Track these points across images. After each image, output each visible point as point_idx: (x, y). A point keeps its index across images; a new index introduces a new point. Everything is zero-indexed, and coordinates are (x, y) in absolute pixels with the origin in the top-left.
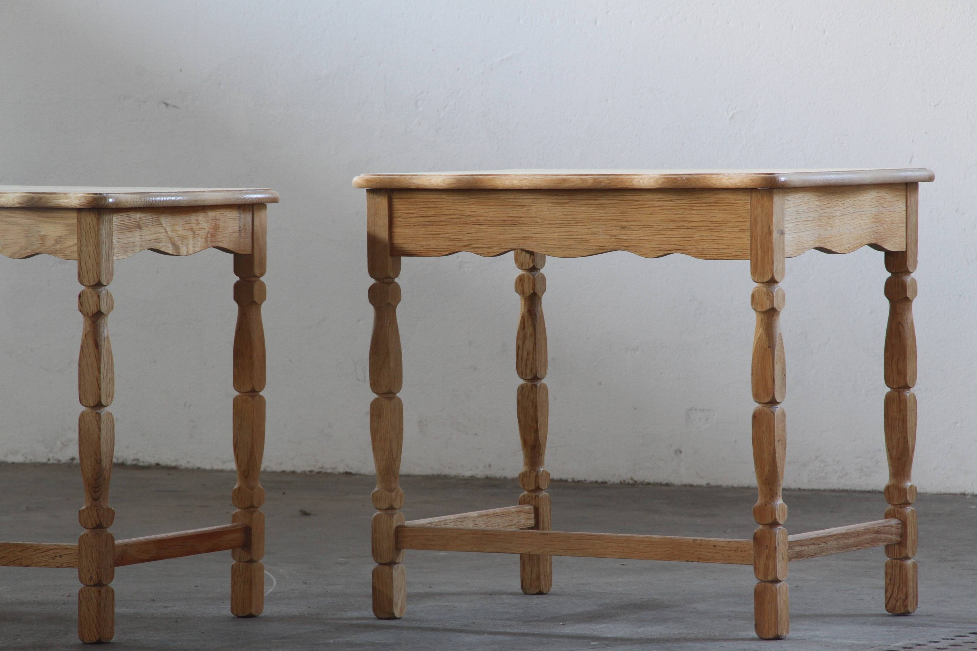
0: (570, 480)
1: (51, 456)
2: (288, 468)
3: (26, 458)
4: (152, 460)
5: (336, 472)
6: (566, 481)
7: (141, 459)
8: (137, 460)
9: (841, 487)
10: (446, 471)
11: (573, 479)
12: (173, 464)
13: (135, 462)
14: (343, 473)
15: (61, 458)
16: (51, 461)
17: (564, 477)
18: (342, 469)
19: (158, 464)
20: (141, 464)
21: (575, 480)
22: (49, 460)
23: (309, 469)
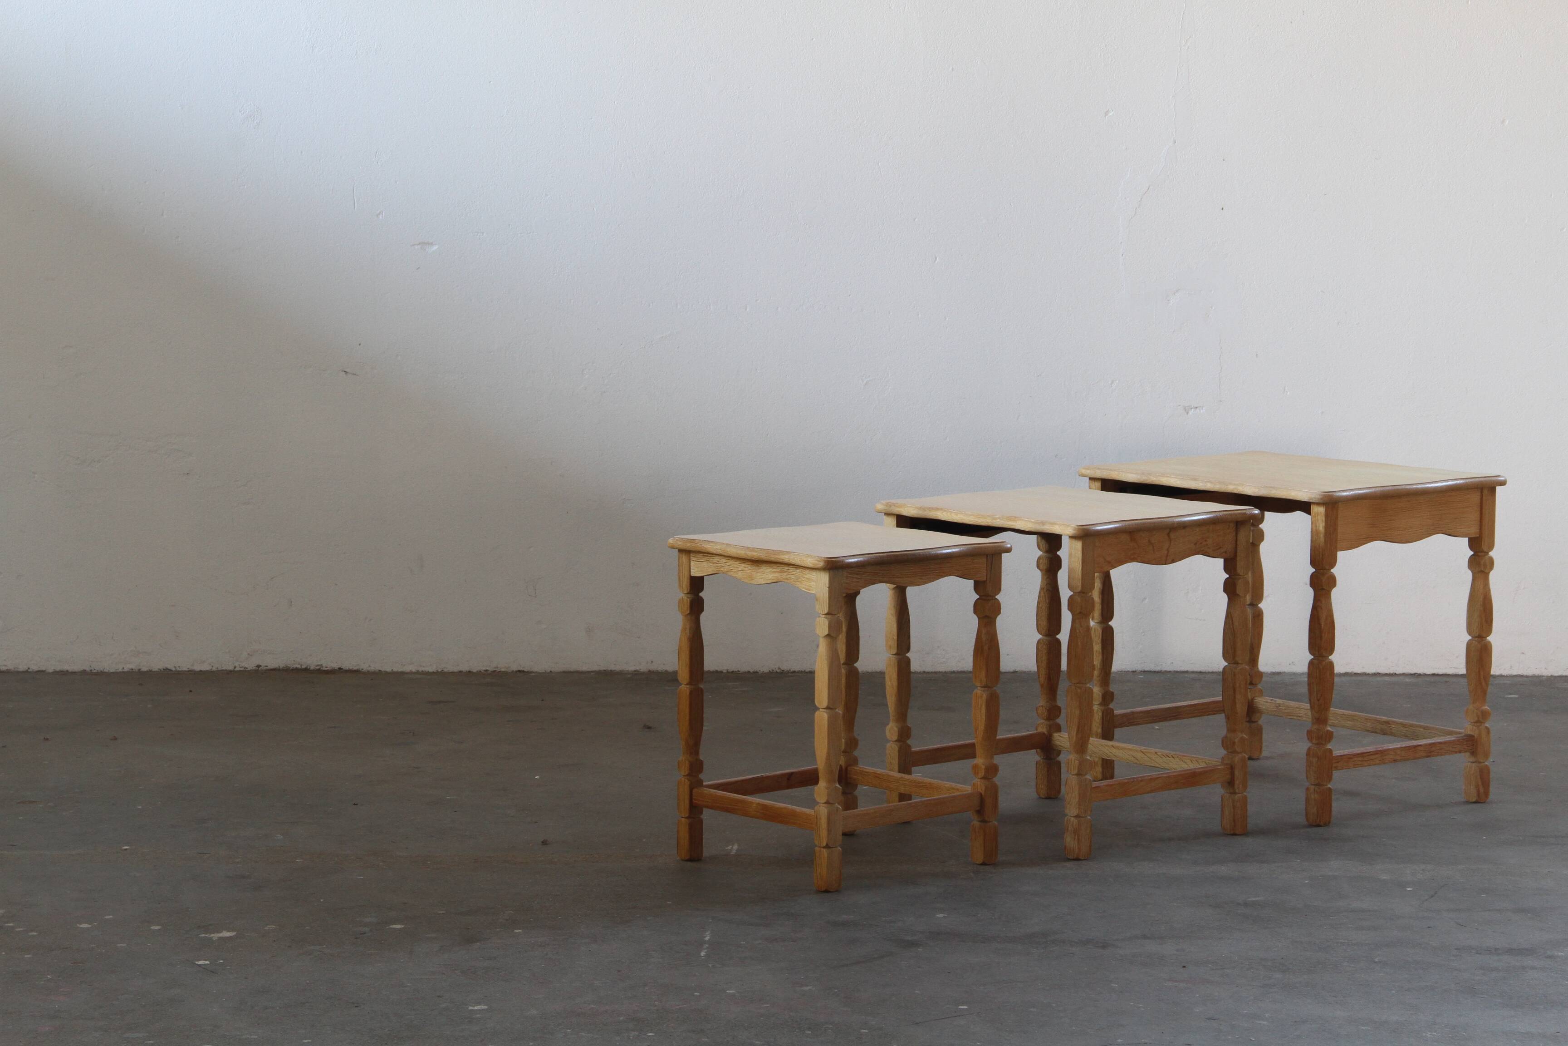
0: (724, 671)
1: (237, 664)
2: (465, 668)
3: (213, 667)
4: (336, 666)
5: (510, 670)
6: (721, 672)
7: (324, 665)
8: (321, 665)
9: (960, 669)
10: (612, 667)
11: (727, 670)
12: (355, 668)
13: (318, 668)
14: (516, 671)
15: (246, 666)
16: (237, 669)
17: (719, 669)
18: (515, 668)
19: (340, 669)
20: (325, 669)
21: (729, 671)
22: (235, 667)
23: (484, 669)
